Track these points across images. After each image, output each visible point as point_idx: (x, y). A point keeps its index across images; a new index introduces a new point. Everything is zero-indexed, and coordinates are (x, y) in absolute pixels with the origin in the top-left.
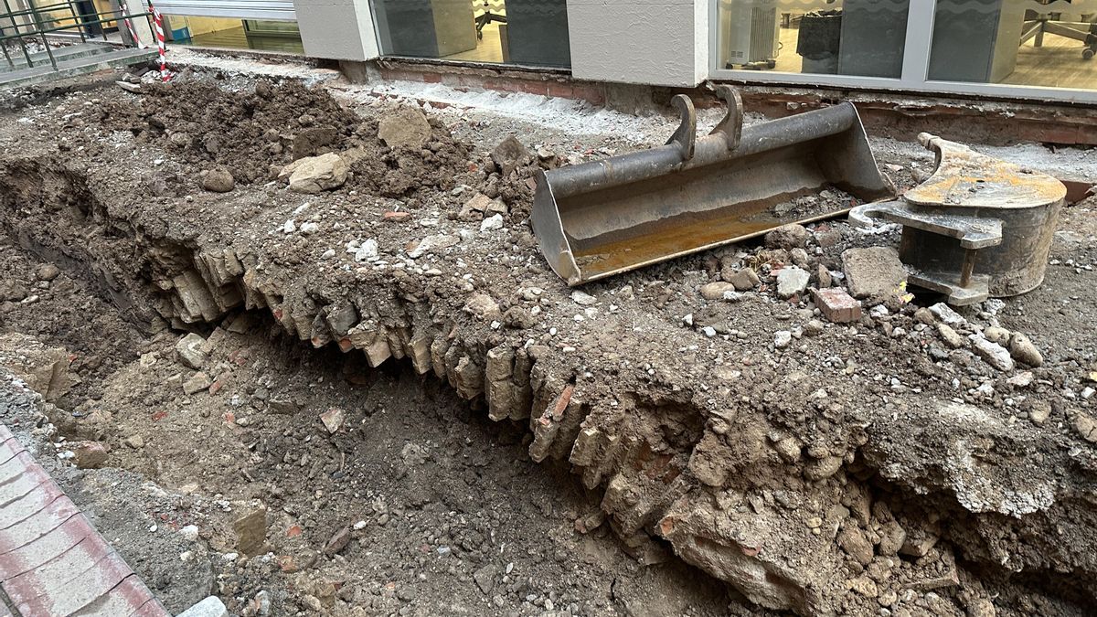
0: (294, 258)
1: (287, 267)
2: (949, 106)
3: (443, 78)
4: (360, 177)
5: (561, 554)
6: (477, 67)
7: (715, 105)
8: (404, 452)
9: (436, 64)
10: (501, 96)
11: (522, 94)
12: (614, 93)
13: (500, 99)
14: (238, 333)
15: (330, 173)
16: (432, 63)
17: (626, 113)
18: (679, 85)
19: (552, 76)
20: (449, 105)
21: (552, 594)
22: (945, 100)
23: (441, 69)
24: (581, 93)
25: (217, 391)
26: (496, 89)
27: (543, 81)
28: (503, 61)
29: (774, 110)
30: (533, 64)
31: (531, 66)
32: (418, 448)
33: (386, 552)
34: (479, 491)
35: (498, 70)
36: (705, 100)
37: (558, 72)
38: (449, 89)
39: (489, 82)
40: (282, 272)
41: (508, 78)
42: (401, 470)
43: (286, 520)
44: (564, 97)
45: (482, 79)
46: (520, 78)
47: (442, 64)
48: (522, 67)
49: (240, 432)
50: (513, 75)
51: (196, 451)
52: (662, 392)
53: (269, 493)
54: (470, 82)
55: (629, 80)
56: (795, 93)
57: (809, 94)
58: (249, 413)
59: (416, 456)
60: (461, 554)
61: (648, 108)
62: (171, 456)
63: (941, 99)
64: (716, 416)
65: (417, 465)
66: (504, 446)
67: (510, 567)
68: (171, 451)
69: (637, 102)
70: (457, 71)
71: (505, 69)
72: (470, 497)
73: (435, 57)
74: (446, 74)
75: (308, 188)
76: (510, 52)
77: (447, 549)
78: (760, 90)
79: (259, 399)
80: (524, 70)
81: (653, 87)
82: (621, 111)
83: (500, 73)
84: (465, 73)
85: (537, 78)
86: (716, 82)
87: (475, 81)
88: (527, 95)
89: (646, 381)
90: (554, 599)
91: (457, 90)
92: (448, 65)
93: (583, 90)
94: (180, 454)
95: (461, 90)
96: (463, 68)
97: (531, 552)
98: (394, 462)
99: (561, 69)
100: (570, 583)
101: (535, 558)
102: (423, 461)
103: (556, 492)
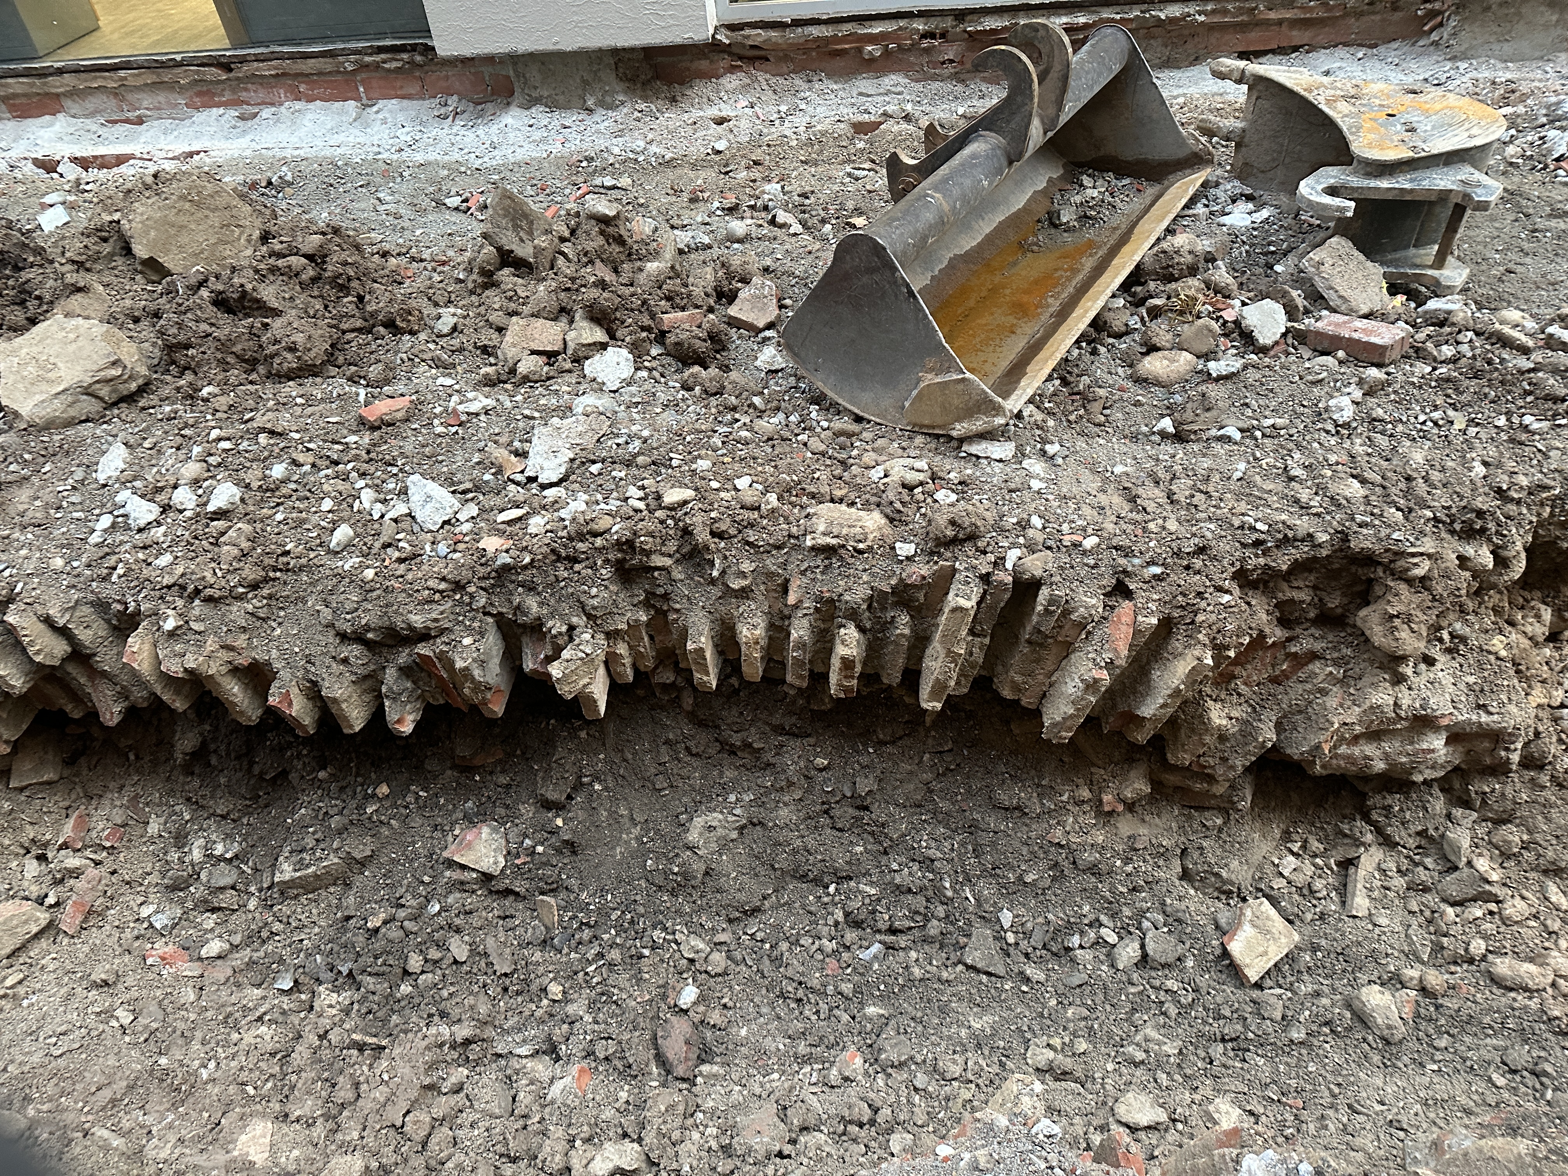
0: (251, 573)
1: (240, 598)
2: (1118, 17)
3: (67, 103)
4: (191, 352)
5: (1089, 857)
6: (163, 65)
7: (732, 69)
8: (693, 836)
9: (42, 74)
10: (242, 118)
11: (298, 105)
12: (534, 74)
13: (240, 124)
14: (49, 783)
15: (114, 363)
16: (28, 73)
17: (566, 107)
18: (678, 41)
19: (368, 59)
20: (132, 157)
21: (1103, 918)
22: (1111, 9)
23: (56, 84)
24: (443, 84)
25: (85, 920)
26: (226, 105)
27: (346, 72)
28: (226, 43)
29: (839, 62)
30: (312, 41)
31: (309, 45)
32: (721, 817)
33: (765, 1010)
34: (872, 834)
35: (226, 65)
36: (712, 62)
37: (381, 50)
38: (91, 124)
39: (199, 94)
40: (237, 612)
41: (253, 78)
42: (699, 867)
43: (533, 1070)
44: (403, 97)
45: (182, 89)
46: (284, 74)
47: (60, 72)
48: (286, 49)
49: (222, 971)
50: (266, 69)
51: (163, 1061)
52: (1293, 551)
53: (441, 1045)
54: (147, 100)
55: (569, 43)
56: (877, 29)
57: (900, 28)
58: (209, 924)
59: (720, 832)
60: (902, 941)
61: (612, 92)
62: (114, 1102)
63: (1106, 9)
64: (1413, 555)
65: (724, 845)
66: (893, 743)
67: (1007, 918)
68: (106, 1094)
69: (585, 83)
70: (110, 81)
71: (243, 60)
72: (858, 849)
73: (33, 59)
74: (74, 93)
75: (72, 412)
76: (245, 22)
77: (876, 948)
78: (815, 31)
79: (222, 889)
80: (292, 56)
81: (615, 52)
82: (553, 105)
83: (231, 70)
84: (131, 82)
85: (329, 68)
86: (732, 27)
87: (161, 97)
88: (311, 106)
89: (1257, 543)
90: (1111, 925)
91: (115, 122)
92: (77, 71)
93: (447, 78)
94: (131, 1088)
95: (127, 121)
96: (122, 73)
97: (1029, 878)
98: (679, 861)
99: (388, 43)
100: (1125, 890)
101: (1041, 884)
102: (734, 835)
103: (1033, 772)
